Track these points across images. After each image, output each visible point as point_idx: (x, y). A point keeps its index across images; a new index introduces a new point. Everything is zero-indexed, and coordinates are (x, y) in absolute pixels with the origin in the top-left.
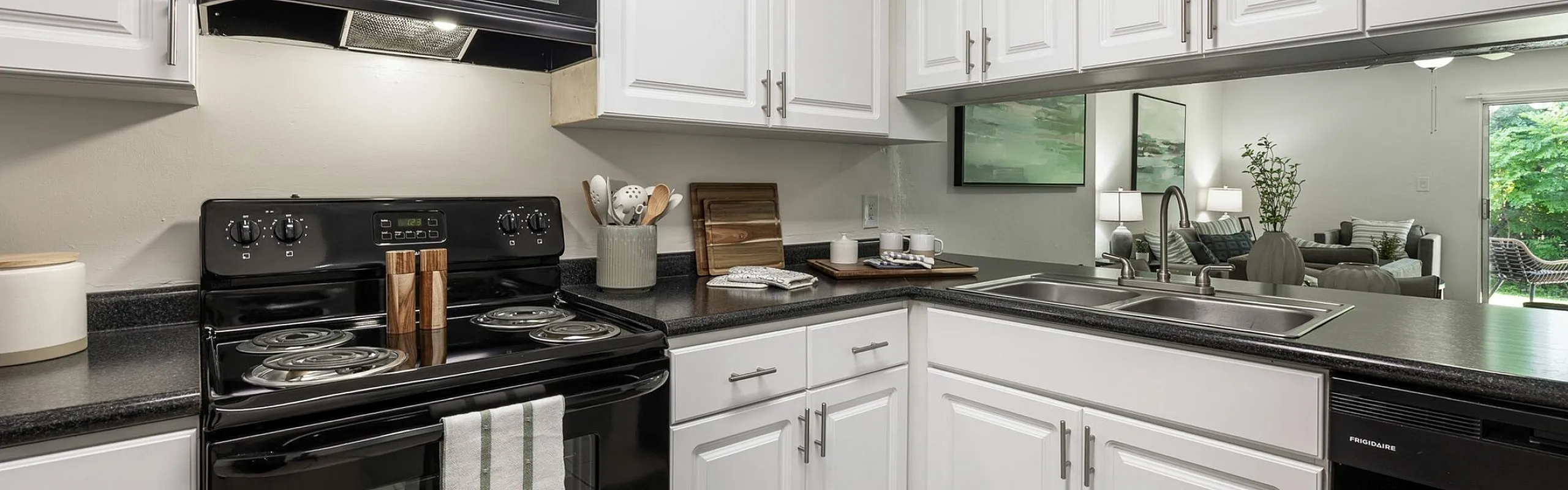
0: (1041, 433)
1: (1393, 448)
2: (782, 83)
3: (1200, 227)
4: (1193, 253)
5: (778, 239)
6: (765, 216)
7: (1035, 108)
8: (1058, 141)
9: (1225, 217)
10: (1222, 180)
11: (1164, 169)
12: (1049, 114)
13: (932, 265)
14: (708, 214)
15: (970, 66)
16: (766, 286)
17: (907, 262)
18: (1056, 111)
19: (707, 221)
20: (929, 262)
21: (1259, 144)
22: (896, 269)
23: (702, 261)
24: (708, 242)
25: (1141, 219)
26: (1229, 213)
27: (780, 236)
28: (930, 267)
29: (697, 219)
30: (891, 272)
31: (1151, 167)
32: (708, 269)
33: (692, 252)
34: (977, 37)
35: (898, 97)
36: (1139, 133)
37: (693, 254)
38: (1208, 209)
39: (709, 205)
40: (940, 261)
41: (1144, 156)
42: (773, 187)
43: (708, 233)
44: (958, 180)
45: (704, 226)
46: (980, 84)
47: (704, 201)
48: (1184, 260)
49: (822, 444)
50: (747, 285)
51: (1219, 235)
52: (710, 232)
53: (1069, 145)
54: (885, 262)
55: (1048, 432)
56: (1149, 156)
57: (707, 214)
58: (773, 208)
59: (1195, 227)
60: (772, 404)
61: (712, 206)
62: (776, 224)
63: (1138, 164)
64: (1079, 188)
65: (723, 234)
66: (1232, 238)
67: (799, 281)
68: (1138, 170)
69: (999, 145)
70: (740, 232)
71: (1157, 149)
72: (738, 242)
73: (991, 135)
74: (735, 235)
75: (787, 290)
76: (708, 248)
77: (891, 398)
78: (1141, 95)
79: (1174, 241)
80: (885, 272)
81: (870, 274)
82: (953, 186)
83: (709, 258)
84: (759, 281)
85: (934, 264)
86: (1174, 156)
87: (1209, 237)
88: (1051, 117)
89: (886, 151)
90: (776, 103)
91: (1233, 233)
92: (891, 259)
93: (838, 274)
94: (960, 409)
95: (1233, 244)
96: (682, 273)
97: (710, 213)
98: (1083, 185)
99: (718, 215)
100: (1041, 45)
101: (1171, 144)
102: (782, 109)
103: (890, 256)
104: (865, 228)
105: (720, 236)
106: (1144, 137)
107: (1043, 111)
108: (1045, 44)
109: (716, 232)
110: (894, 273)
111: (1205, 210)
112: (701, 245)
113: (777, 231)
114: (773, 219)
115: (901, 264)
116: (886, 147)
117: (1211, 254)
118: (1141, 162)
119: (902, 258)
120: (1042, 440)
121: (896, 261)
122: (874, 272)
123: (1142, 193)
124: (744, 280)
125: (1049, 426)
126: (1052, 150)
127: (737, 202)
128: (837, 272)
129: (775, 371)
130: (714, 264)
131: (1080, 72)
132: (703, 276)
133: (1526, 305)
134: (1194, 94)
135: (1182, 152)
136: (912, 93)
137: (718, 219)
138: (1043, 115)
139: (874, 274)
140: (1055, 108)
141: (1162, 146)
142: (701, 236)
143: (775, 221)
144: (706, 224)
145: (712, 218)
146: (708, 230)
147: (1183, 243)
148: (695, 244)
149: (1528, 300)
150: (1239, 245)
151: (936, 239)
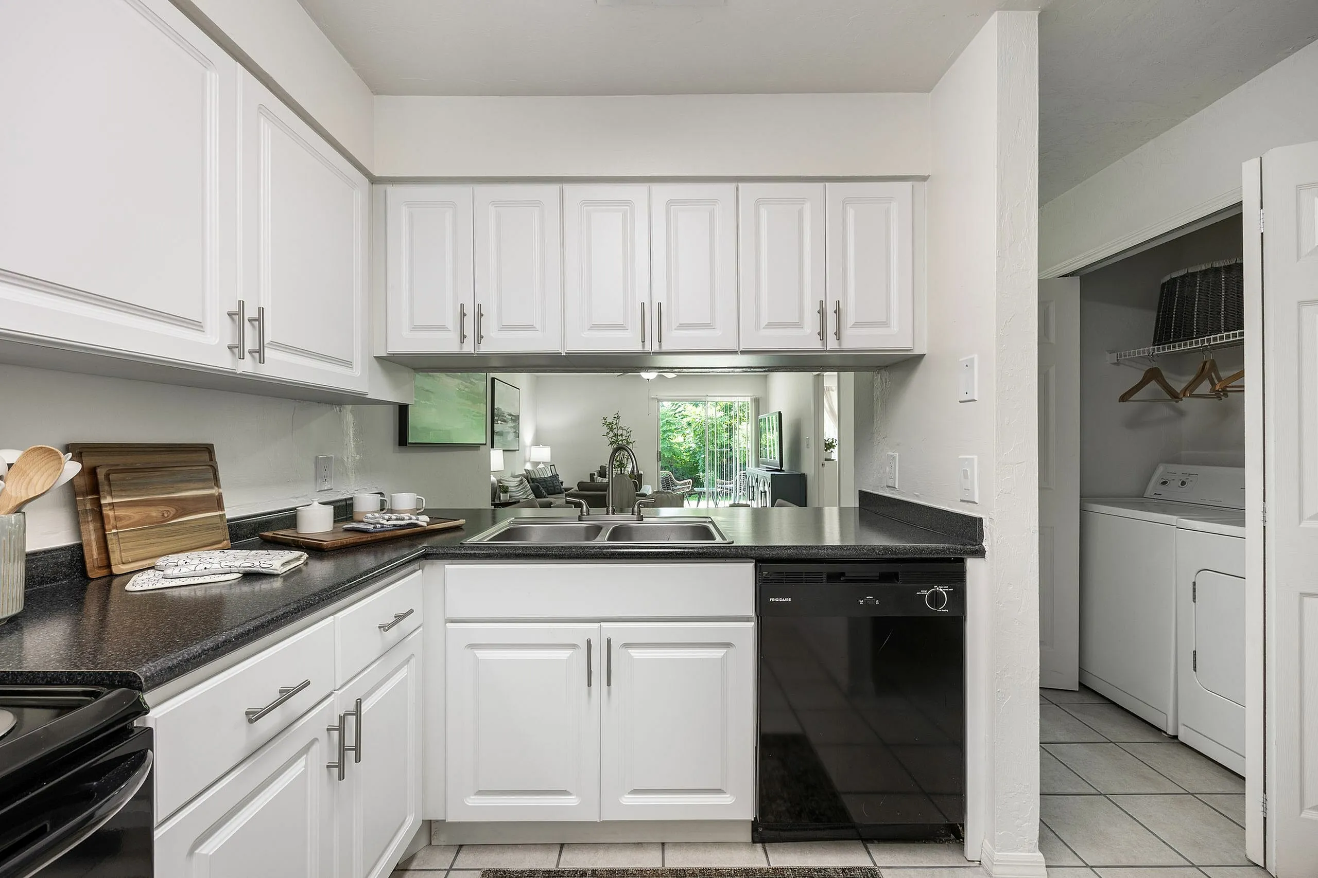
0: (564, 654)
1: (790, 600)
2: (257, 320)
3: (530, 473)
4: (533, 491)
5: (221, 513)
6: (201, 485)
7: (457, 381)
8: (472, 410)
9: (541, 466)
10: (537, 442)
11: (508, 433)
12: (466, 387)
13: (427, 522)
14: (107, 488)
15: (463, 337)
16: (241, 575)
17: (402, 523)
18: (470, 385)
19: (105, 498)
20: (423, 520)
21: (614, 418)
22: (390, 530)
23: (95, 556)
24: (107, 527)
25: (503, 469)
26: (543, 463)
27: (222, 508)
28: (425, 524)
29: (84, 496)
30: (387, 534)
31: (502, 431)
32: (109, 566)
33: (73, 546)
34: (469, 311)
35: (374, 357)
36: (496, 407)
37: (77, 551)
38: (531, 460)
39: (107, 476)
40: (434, 518)
41: (498, 423)
42: (208, 449)
43: (108, 516)
44: (403, 440)
45: (100, 506)
46: (472, 354)
47: (98, 470)
48: (528, 496)
49: (357, 749)
50: (207, 579)
51: (542, 478)
52: (111, 513)
53: (477, 413)
54: (378, 525)
55: (571, 652)
56: (501, 423)
57: (104, 488)
58: (211, 476)
59: (527, 473)
60: (297, 728)
61: (112, 477)
62: (217, 494)
63: (495, 429)
64: (482, 447)
65: (134, 514)
66: (549, 479)
67: (288, 562)
68: (495, 434)
69: (434, 410)
70: (162, 508)
71: (505, 418)
72: (161, 523)
73: (428, 400)
74: (154, 514)
75: (278, 575)
76: (109, 537)
77: (409, 666)
78: (496, 379)
79: (522, 483)
80: (380, 535)
81: (364, 540)
82: (397, 446)
83: (110, 550)
84: (228, 569)
85: (429, 521)
86: (514, 424)
87: (536, 479)
88: (466, 389)
89: (340, 411)
90: (250, 343)
91: (549, 476)
92: (385, 522)
93: (326, 545)
94: (482, 654)
95: (550, 483)
96: (55, 580)
97: (110, 485)
98: (486, 444)
99: (124, 489)
100: (530, 328)
101: (513, 416)
102: (259, 352)
103: (384, 519)
104: (319, 491)
105: (130, 518)
106: (498, 409)
107: (462, 384)
108: (535, 328)
109: (120, 512)
110: (390, 535)
111: (529, 461)
112: (93, 533)
113: (218, 503)
114: (212, 488)
115: (395, 525)
116: (340, 406)
117: (543, 491)
118: (498, 428)
119: (397, 519)
120: (567, 660)
121: (390, 523)
122: (365, 538)
123: (503, 450)
124: (198, 572)
125: (574, 646)
126: (467, 416)
127: (155, 469)
128: (325, 543)
129: (309, 683)
130: (121, 557)
131: (563, 355)
132: (97, 579)
133: (731, 506)
134: (522, 379)
135: (518, 421)
136: (394, 354)
137: (124, 494)
138: (462, 387)
139: (369, 539)
140: (470, 383)
141: (508, 417)
142: (93, 520)
143: (214, 491)
144: (103, 502)
145: (113, 493)
146: (107, 511)
147: (527, 485)
148: (79, 533)
149: (732, 502)
150: (553, 484)
151: (418, 497)
